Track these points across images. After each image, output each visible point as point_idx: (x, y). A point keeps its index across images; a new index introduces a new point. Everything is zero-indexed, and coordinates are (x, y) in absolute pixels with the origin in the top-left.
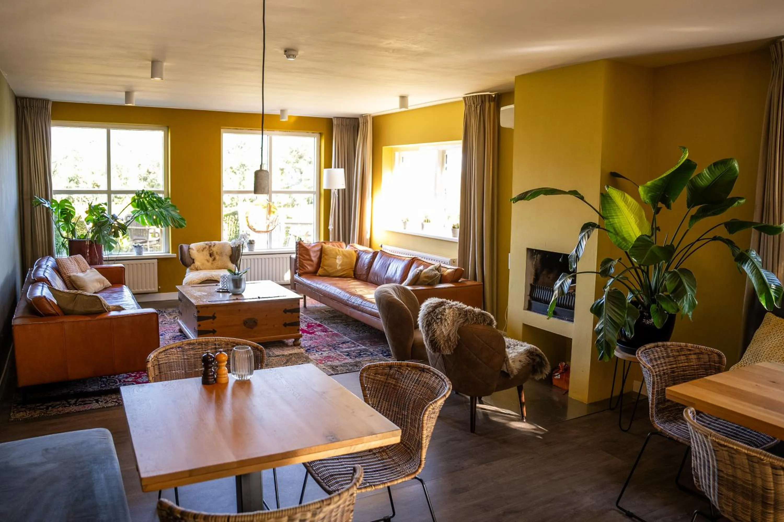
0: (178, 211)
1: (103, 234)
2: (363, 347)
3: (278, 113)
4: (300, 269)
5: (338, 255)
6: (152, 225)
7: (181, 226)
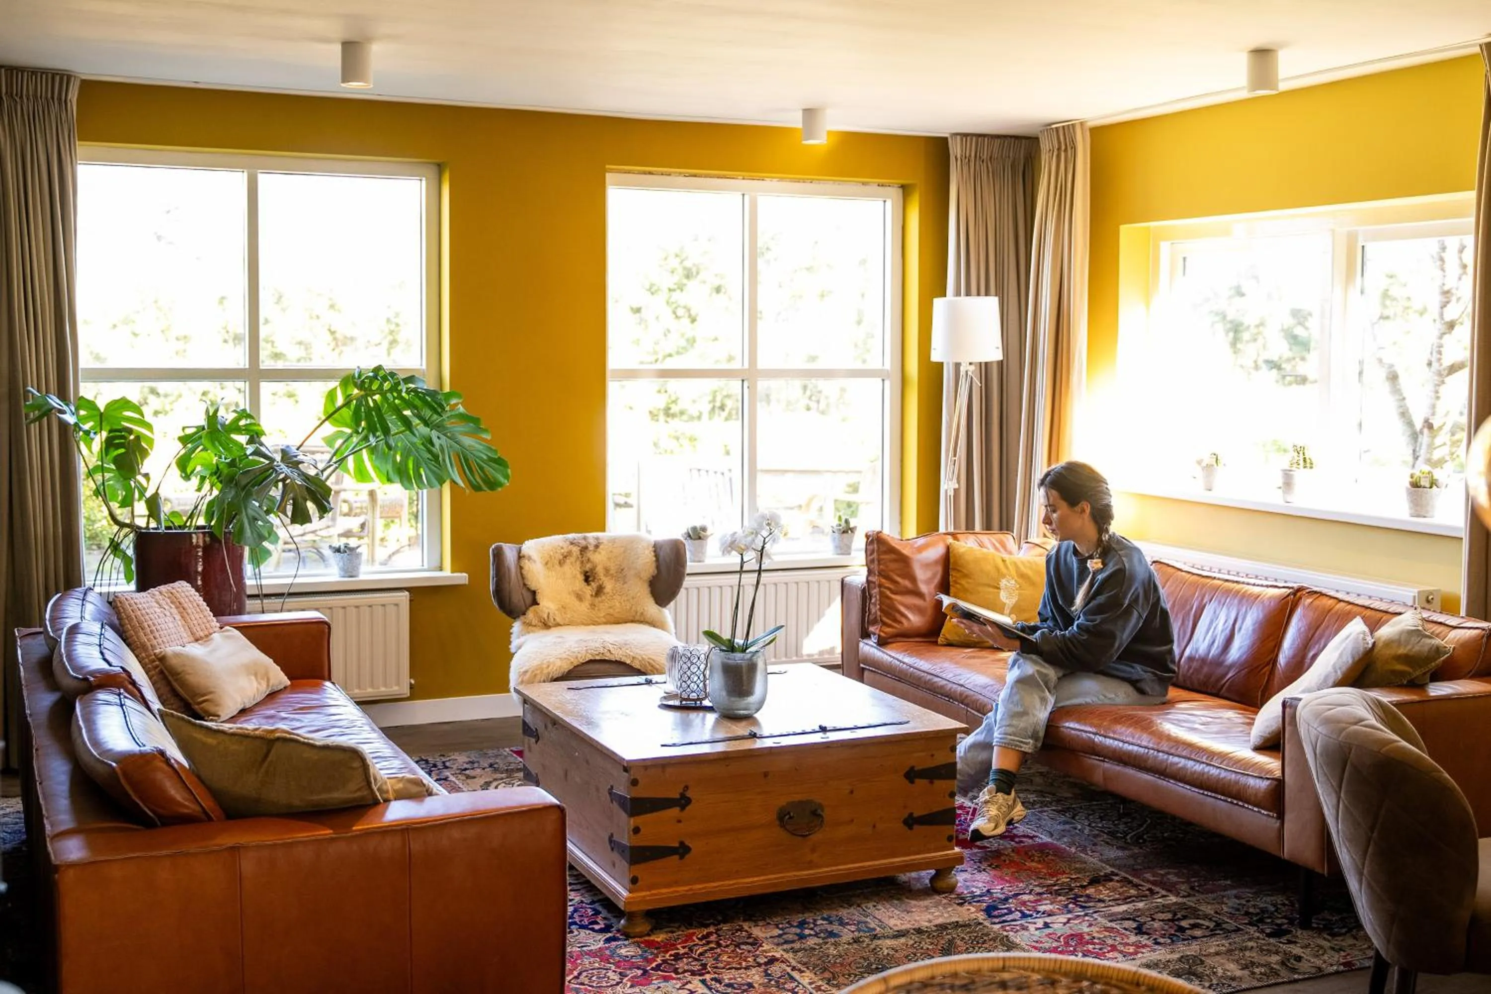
0: (488, 437)
1: (250, 511)
2: (1173, 899)
3: (795, 120)
4: (884, 624)
5: (1004, 576)
6: (389, 480)
7: (493, 485)
